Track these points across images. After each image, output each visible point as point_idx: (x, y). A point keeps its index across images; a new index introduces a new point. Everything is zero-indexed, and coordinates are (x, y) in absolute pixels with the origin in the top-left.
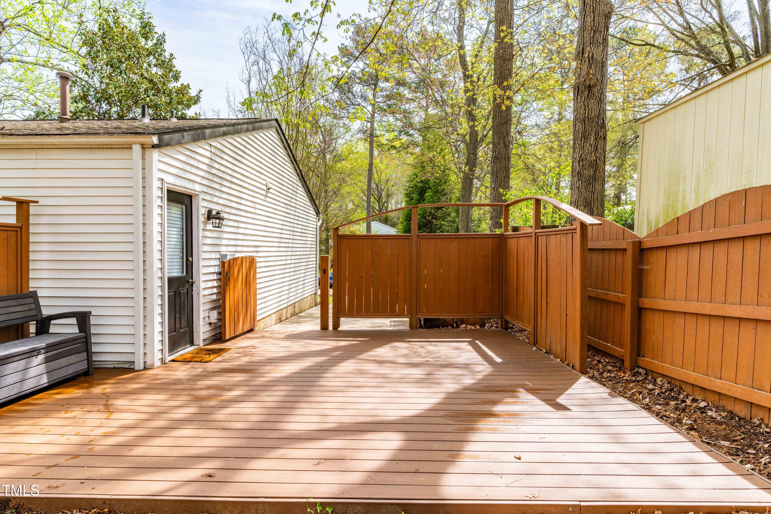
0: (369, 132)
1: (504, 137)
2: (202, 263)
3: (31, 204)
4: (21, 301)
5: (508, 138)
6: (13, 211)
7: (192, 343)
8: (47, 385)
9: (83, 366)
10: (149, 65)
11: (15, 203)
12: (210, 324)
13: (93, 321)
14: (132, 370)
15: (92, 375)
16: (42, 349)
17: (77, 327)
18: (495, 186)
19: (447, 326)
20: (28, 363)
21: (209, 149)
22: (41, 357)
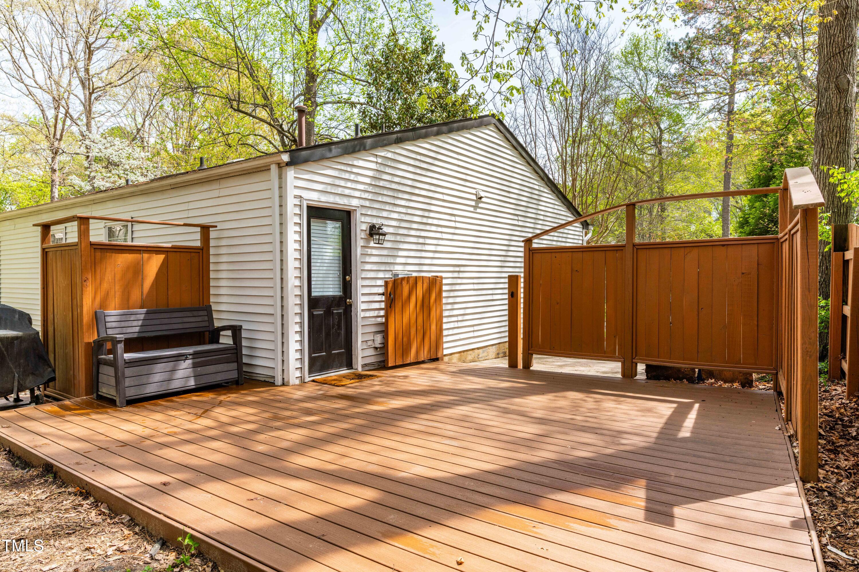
0: (726, 109)
1: (837, 77)
2: (360, 282)
3: (211, 229)
4: (195, 313)
5: (846, 77)
6: (198, 236)
7: (350, 365)
8: (194, 387)
9: (234, 375)
10: (430, 81)
11: (199, 229)
12: (376, 348)
13: (244, 334)
14: (273, 384)
15: (242, 384)
16: (190, 355)
17: (231, 338)
18: (819, 160)
19: (681, 379)
20: (175, 366)
21: (375, 160)
22: (189, 362)
